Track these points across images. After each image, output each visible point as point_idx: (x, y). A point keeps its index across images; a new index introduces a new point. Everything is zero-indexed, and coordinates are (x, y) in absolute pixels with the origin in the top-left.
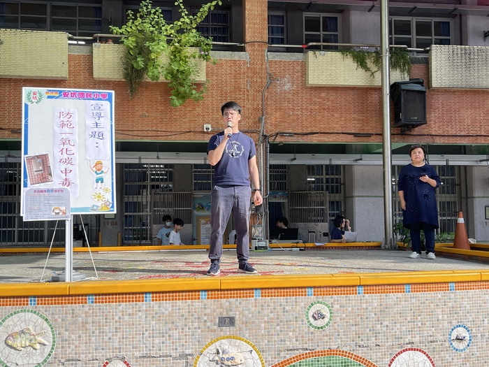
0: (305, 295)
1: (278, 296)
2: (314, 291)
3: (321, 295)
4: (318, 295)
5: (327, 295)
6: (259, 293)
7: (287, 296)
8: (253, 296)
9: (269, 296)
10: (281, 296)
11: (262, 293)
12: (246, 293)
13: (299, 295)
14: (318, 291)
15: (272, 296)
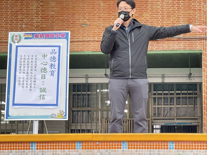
0: (167, 148)
1: (142, 148)
2: (176, 146)
3: (181, 149)
4: (179, 149)
5: (187, 149)
6: (126, 145)
7: (151, 148)
8: (120, 148)
9: (134, 148)
10: (145, 148)
11: (129, 145)
12: (115, 145)
13: (162, 148)
14: (179, 146)
15: (137, 148)
